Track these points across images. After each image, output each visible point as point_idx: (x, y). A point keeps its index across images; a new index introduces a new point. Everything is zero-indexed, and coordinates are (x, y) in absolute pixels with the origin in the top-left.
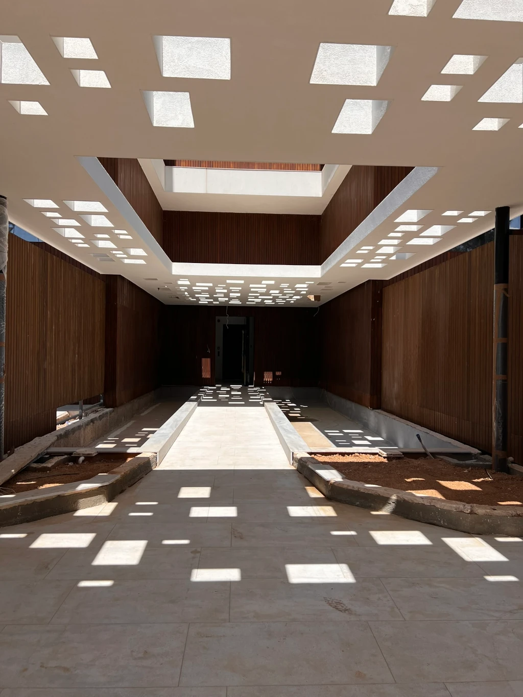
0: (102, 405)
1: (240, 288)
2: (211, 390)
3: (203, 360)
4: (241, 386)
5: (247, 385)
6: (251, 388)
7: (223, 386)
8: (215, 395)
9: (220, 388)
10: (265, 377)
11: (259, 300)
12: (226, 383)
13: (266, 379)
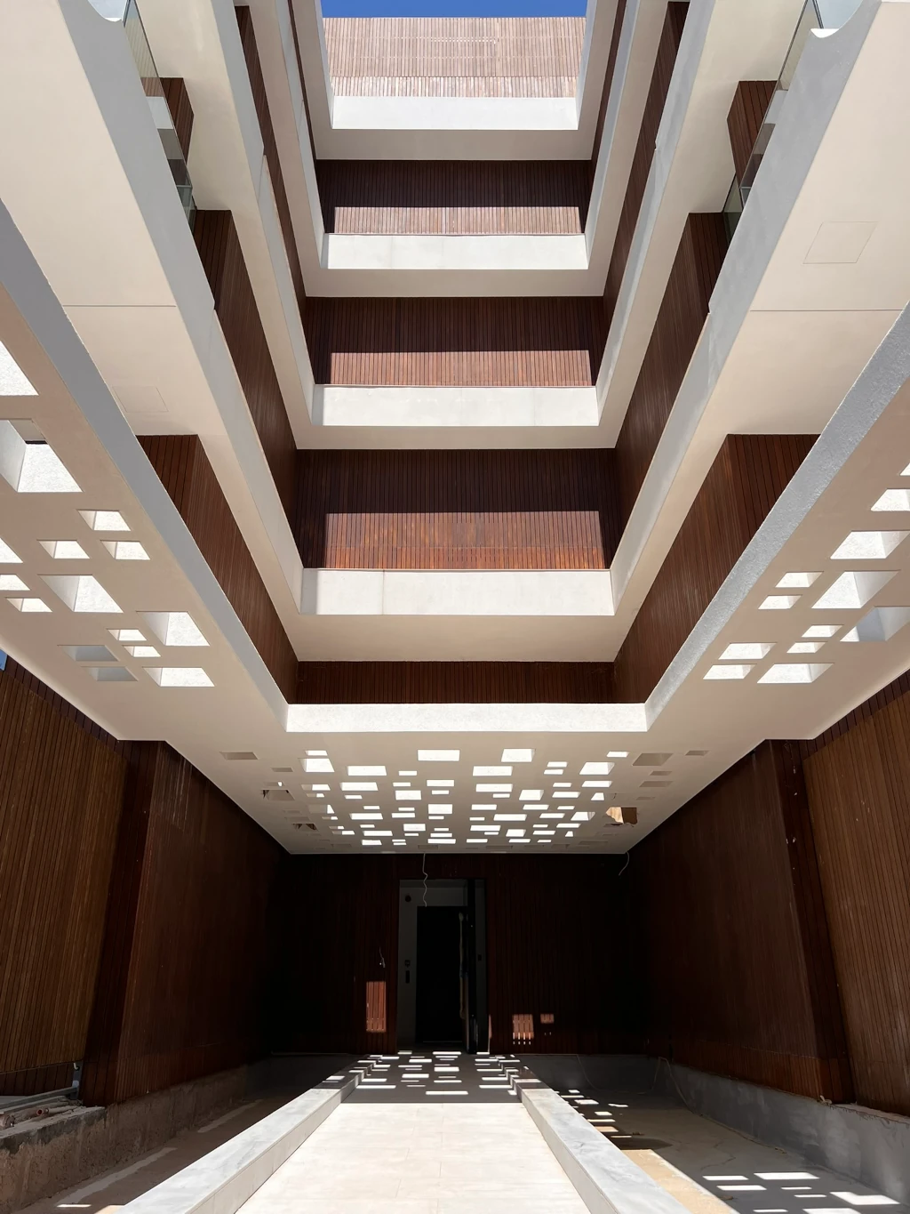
0: (70, 1097)
1: (451, 783)
2: (385, 1062)
3: (370, 985)
4: (459, 1053)
5: (473, 1051)
6: (483, 1058)
7: (417, 1053)
8: (394, 1074)
9: (408, 1057)
10: (516, 1028)
11: (494, 830)
12: (424, 1045)
13: (517, 1035)
